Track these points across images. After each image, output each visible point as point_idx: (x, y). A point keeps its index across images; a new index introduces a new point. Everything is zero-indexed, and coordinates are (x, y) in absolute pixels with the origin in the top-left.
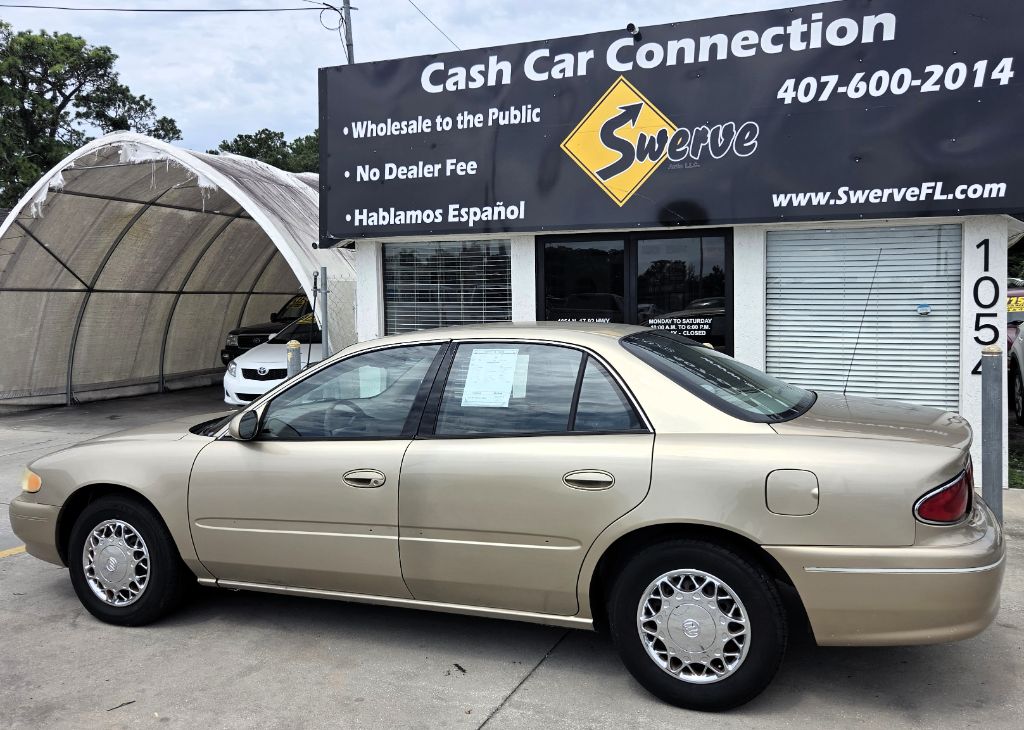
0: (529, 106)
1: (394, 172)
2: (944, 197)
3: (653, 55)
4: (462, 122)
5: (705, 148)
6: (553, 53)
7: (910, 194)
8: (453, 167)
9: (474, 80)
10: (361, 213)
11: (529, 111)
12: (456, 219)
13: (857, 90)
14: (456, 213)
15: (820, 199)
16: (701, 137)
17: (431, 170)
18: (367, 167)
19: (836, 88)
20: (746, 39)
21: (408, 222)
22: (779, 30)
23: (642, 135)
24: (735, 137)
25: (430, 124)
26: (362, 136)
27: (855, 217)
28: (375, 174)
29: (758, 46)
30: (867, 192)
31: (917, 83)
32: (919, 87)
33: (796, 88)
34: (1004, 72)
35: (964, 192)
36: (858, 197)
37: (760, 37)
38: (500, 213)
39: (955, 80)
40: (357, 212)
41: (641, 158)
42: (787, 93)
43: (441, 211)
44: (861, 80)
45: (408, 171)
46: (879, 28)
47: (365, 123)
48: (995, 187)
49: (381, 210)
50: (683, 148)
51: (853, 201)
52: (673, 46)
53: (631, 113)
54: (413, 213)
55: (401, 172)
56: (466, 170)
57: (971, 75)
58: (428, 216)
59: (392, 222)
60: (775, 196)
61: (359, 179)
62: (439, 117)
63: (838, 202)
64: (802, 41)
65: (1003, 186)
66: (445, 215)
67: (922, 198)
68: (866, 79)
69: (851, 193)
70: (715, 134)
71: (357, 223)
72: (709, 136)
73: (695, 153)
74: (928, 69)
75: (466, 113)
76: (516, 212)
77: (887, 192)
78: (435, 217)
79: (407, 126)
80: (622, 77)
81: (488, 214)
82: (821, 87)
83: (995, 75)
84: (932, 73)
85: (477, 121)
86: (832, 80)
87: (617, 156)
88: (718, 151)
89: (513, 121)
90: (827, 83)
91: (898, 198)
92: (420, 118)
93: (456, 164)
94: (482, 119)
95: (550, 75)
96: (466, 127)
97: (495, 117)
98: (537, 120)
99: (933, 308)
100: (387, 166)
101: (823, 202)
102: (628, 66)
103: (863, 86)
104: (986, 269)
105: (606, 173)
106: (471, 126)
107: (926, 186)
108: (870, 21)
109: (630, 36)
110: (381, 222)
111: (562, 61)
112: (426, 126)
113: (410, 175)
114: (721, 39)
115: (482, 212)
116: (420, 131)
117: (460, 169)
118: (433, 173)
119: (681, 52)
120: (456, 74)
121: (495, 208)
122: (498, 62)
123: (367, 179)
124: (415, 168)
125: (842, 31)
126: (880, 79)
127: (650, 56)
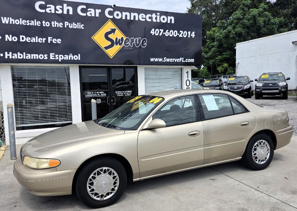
0: (80, 23)
1: (23, 39)
2: (184, 61)
4: (54, 25)
5: (134, 44)
6: (87, 8)
7: (178, 60)
8: (51, 40)
9: (58, 11)
10: (8, 53)
11: (80, 25)
12: (54, 59)
13: (167, 34)
14: (54, 56)
15: (160, 60)
16: (133, 41)
17: (42, 40)
18: (11, 36)
19: (163, 33)
20: (142, 16)
21: (32, 58)
22: (150, 15)
23: (116, 38)
24: (141, 41)
25: (40, 23)
26: (7, 22)
27: (168, 65)
28: (15, 39)
29: (145, 18)
30: (170, 59)
31: (178, 34)
32: (179, 36)
33: (155, 31)
35: (187, 61)
36: (168, 60)
37: (146, 16)
38: (71, 57)
39: (185, 35)
40: (6, 53)
41: (117, 45)
42: (153, 32)
43: (47, 55)
45: (31, 39)
46: (171, 20)
47: (8, 18)
48: (192, 60)
49: (19, 53)
50: (128, 43)
52: (124, 14)
53: (113, 31)
54: (35, 55)
55: (28, 39)
56: (57, 41)
57: (188, 34)
58: (41, 57)
59: (24, 58)
60: (151, 58)
61: (6, 40)
62: (44, 21)
63: (164, 61)
64: (155, 19)
65: (194, 60)
66: (49, 57)
67: (180, 61)
68: (169, 32)
69: (167, 59)
71: (6, 57)
72: (135, 41)
73: (131, 45)
74: (180, 32)
75: (55, 22)
76: (78, 57)
77: (174, 59)
78: (44, 57)
79: (30, 22)
80: (110, 20)
81: (66, 57)
82: (160, 32)
83: (192, 35)
84: (181, 33)
85: (60, 25)
87: (109, 43)
88: (137, 45)
89: (74, 27)
90: (161, 31)
91: (175, 61)
92: (35, 20)
93: (52, 39)
94: (62, 25)
95: (86, 14)
96: (55, 26)
97: (67, 25)
98: (83, 28)
99: (177, 87)
100: (21, 36)
101: (161, 61)
102: (112, 17)
103: (168, 33)
104: (188, 78)
105: (107, 48)
106: (58, 26)
107: (181, 58)
108: (169, 18)
109: (112, 8)
110: (19, 57)
111: (91, 11)
112: (38, 23)
113: (32, 41)
114: (136, 14)
115: (64, 57)
116: (35, 25)
117: (54, 41)
118: (43, 41)
119: (126, 16)
120: (50, 7)
121: (69, 56)
122: (67, 6)
123: (11, 40)
124: (34, 39)
125: (164, 19)
126: (171, 32)
127: (118, 15)
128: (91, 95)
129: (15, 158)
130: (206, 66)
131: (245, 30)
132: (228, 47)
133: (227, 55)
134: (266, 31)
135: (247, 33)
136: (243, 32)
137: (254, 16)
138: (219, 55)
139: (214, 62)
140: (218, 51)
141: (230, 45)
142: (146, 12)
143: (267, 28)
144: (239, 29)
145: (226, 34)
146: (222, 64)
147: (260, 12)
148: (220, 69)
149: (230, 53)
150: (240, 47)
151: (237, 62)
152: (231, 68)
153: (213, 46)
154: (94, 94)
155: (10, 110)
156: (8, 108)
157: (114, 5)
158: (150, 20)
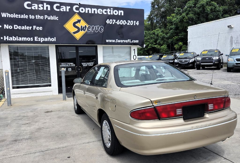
0: (55, 16)
1: (16, 27)
2: (131, 42)
3: (83, 10)
4: (37, 17)
5: (94, 30)
6: (61, 5)
8: (35, 28)
9: (40, 8)
10: (6, 37)
12: (37, 40)
13: (118, 23)
14: (37, 39)
15: (114, 41)
16: (93, 28)
18: (8, 25)
20: (100, 10)
21: (22, 40)
22: (106, 10)
23: (81, 26)
24: (99, 29)
25: (28, 16)
26: (5, 16)
27: (119, 45)
28: (11, 27)
29: (102, 12)
31: (127, 23)
33: (109, 21)
34: (138, 23)
35: (133, 41)
36: (119, 41)
38: (49, 40)
39: (132, 23)
41: (82, 31)
42: (108, 22)
43: (32, 38)
44: (119, 21)
45: (22, 27)
46: (121, 13)
47: (6, 13)
48: (137, 41)
49: (13, 37)
50: (90, 29)
51: (118, 42)
52: (87, 9)
53: (79, 21)
54: (24, 38)
55: (19, 27)
56: (39, 29)
57: (134, 23)
58: (29, 39)
59: (17, 40)
60: (106, 40)
61: (5, 28)
62: (30, 15)
63: (116, 42)
64: (110, 13)
65: (138, 41)
66: (34, 39)
67: (128, 42)
68: (120, 21)
70: (96, 27)
71: (5, 40)
72: (95, 28)
73: (92, 31)
74: (128, 21)
75: (38, 15)
76: (54, 39)
77: (123, 41)
78: (31, 39)
79: (21, 16)
80: (77, 13)
81: (46, 40)
82: (113, 21)
83: (137, 24)
84: (128, 22)
85: (42, 17)
86: (115, 20)
87: (77, 30)
88: (97, 31)
89: (51, 19)
90: (114, 21)
91: (125, 42)
92: (24, 15)
93: (36, 27)
95: (60, 10)
96: (38, 18)
97: (47, 17)
98: (58, 19)
100: (15, 26)
101: (114, 42)
102: (78, 11)
103: (119, 22)
105: (74, 33)
106: (40, 18)
107: (128, 40)
108: (120, 12)
109: (78, 5)
110: (13, 40)
111: (63, 7)
112: (26, 17)
113: (22, 29)
114: (96, 10)
115: (44, 39)
116: (25, 18)
117: (38, 28)
118: (29, 29)
119: (88, 11)
120: (35, 5)
121: (48, 38)
122: (46, 5)
123: (8, 28)
124: (24, 27)
125: (116, 12)
126: (121, 22)
127: (82, 10)
128: (64, 65)
129: (10, 105)
130: (166, 44)
131: (196, 16)
132: (182, 29)
133: (182, 35)
134: (213, 16)
135: (197, 18)
136: (194, 17)
137: (202, 5)
138: (176, 36)
139: (172, 41)
140: (175, 33)
141: (184, 28)
142: (103, 8)
143: (213, 14)
144: (191, 15)
145: (181, 19)
146: (178, 43)
147: (208, 1)
148: (176, 46)
149: (185, 34)
150: (191, 29)
151: (188, 41)
152: (185, 45)
153: (171, 29)
154: (66, 64)
155: (7, 74)
156: (6, 73)
157: (79, 4)
158: (106, 13)
